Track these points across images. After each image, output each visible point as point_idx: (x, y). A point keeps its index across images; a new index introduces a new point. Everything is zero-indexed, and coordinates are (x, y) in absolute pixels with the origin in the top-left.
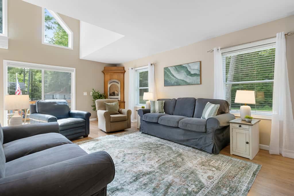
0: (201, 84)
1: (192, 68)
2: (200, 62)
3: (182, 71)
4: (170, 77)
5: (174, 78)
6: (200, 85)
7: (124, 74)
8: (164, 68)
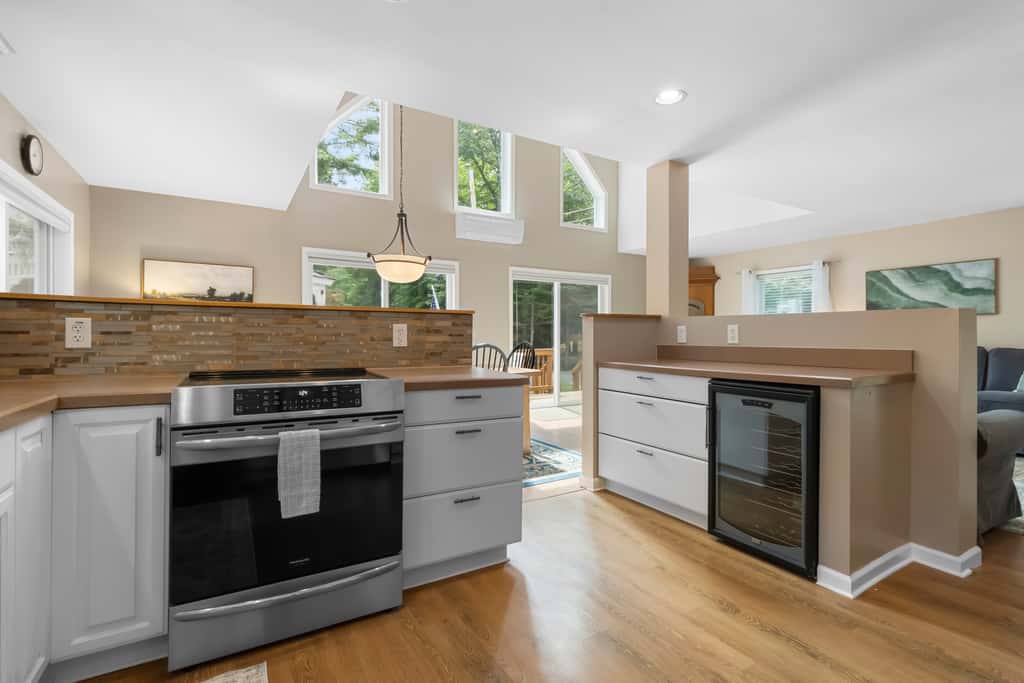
0: (997, 312)
1: (967, 273)
2: (997, 261)
3: (933, 281)
4: (890, 296)
5: (904, 299)
6: (995, 317)
7: (714, 286)
8: (867, 273)
